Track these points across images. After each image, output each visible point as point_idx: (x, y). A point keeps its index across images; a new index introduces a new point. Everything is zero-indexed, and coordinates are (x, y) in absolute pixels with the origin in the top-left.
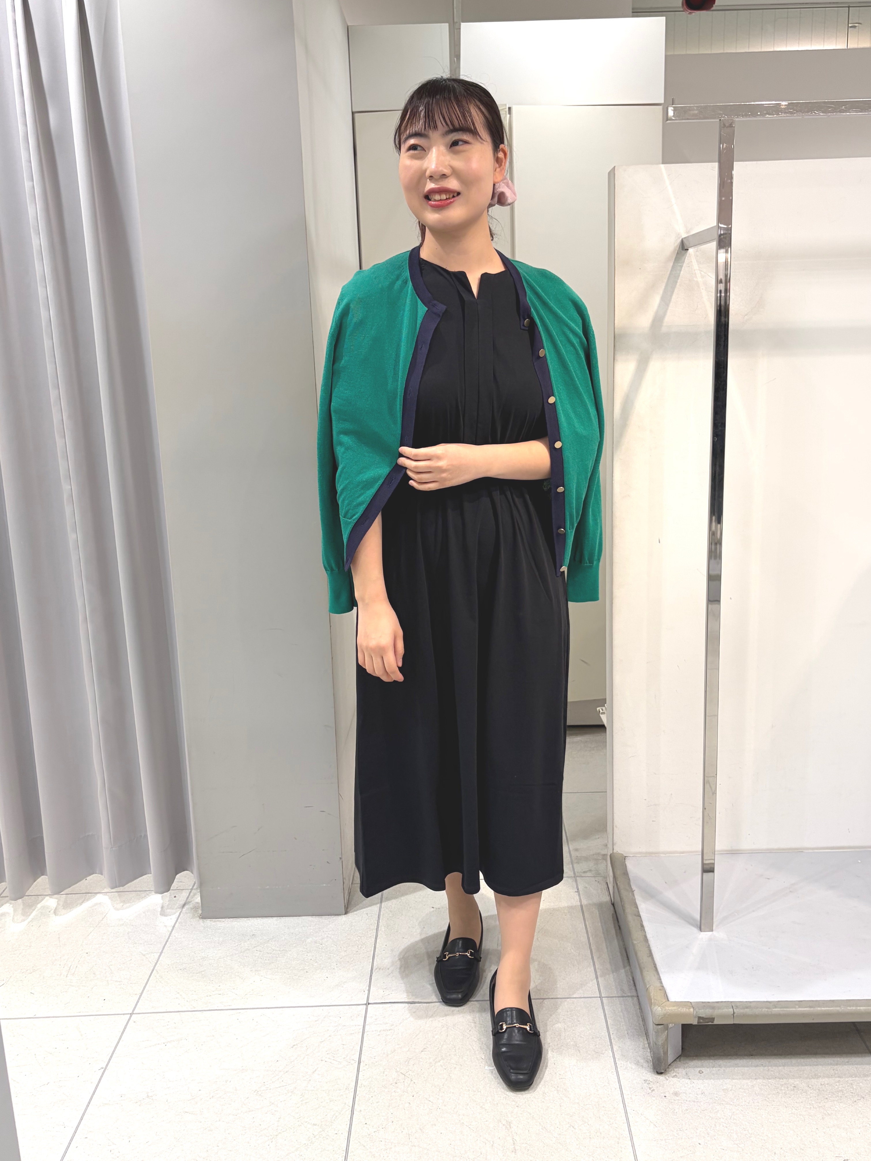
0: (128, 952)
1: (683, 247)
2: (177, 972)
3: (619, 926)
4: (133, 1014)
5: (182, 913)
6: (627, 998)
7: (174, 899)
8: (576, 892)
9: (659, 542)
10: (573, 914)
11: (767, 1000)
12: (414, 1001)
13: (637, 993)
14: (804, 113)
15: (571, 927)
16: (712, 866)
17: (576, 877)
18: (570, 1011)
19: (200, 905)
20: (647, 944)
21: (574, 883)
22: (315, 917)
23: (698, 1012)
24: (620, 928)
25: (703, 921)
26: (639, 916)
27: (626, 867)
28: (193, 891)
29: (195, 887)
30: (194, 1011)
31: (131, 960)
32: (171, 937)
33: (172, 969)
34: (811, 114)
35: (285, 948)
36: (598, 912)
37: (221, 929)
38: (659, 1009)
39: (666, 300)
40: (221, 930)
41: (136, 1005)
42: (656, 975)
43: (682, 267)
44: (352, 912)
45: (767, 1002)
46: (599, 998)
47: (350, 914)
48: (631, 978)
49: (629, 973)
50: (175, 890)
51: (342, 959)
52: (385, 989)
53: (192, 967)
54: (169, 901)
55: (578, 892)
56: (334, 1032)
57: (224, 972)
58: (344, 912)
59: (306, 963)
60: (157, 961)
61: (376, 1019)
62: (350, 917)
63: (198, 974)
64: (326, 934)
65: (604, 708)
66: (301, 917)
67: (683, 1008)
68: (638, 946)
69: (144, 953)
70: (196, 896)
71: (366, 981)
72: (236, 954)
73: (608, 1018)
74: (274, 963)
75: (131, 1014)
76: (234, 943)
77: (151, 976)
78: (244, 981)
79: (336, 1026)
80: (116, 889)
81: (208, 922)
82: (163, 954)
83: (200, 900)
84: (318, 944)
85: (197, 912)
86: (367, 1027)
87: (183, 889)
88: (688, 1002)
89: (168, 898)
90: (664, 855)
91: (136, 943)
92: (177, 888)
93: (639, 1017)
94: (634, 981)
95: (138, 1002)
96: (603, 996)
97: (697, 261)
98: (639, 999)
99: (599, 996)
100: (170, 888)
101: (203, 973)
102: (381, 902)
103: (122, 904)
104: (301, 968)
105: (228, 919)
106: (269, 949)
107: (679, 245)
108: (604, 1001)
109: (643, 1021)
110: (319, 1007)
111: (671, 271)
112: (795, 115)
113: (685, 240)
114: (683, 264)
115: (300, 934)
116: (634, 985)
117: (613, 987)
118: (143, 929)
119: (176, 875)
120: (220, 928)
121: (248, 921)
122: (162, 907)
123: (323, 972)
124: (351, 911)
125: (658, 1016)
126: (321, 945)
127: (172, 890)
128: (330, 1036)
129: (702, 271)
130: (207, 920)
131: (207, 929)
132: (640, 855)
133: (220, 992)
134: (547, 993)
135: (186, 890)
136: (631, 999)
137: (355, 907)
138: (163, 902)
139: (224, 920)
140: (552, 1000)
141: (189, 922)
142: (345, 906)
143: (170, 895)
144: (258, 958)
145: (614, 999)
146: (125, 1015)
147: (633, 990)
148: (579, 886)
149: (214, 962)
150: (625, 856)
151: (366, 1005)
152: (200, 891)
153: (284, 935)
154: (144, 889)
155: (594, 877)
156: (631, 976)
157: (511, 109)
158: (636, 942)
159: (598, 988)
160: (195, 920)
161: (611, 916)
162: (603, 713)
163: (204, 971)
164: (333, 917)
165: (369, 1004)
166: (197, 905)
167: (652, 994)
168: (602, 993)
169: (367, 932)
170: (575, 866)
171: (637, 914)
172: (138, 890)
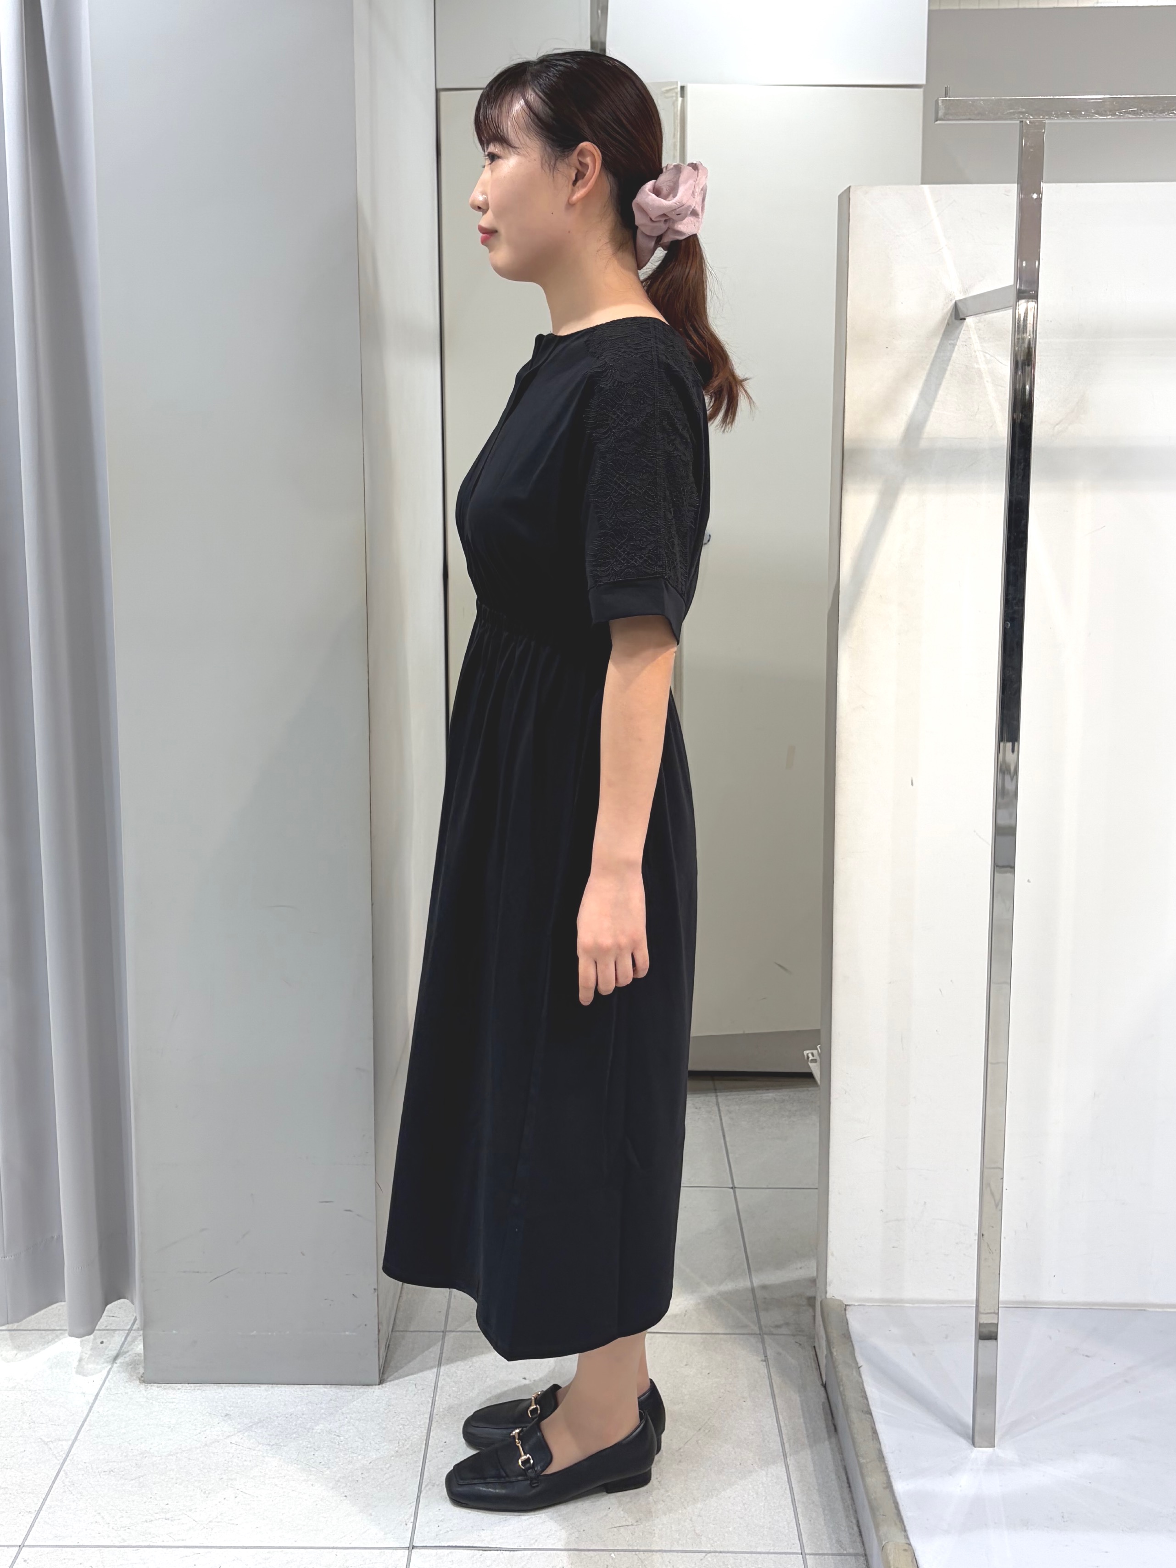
0: (21, 1436)
1: (957, 315)
2: (99, 1476)
3: (835, 1427)
4: (23, 1547)
5: (111, 1373)
6: (848, 1557)
7: (101, 1346)
8: (762, 1361)
9: (912, 784)
10: (756, 1400)
12: (490, 1546)
13: (865, 1550)
15: (753, 1423)
16: (993, 1329)
17: (763, 1334)
19: (143, 1358)
20: (883, 1466)
21: (760, 1346)
22: (330, 1387)
25: (977, 1429)
26: (870, 1413)
27: (848, 1324)
28: (133, 1334)
29: (135, 1327)
30: (123, 1547)
31: (25, 1451)
32: (91, 1414)
33: (91, 1471)
35: (278, 1439)
36: (798, 1398)
37: (174, 1402)
39: (928, 397)
40: (175, 1404)
41: (30, 1531)
42: (898, 1523)
43: (954, 345)
44: (390, 1381)
46: (801, 1556)
47: (388, 1383)
48: (854, 1521)
49: (851, 1512)
50: (103, 1330)
51: (371, 1464)
52: (441, 1521)
53: (124, 1468)
54: (91, 1349)
55: (765, 1361)
57: (176, 1480)
58: (378, 1381)
59: (313, 1469)
60: (67, 1456)
62: (387, 1389)
63: (134, 1481)
64: (346, 1418)
65: (815, 1052)
66: (307, 1386)
68: (867, 1467)
69: (46, 1440)
70: (136, 1343)
71: (410, 1506)
72: (196, 1448)
74: (259, 1467)
75: (20, 1547)
76: (194, 1427)
77: (56, 1482)
78: (207, 1497)
80: (7, 1325)
81: (154, 1389)
82: (77, 1443)
83: (142, 1350)
84: (333, 1436)
85: (137, 1371)
87: (116, 1330)
89: (91, 1344)
90: (911, 1305)
91: (34, 1422)
92: (106, 1326)
94: (859, 1527)
95: (32, 1526)
96: (807, 1551)
97: (979, 337)
98: (867, 1561)
99: (800, 1551)
100: (95, 1328)
101: (141, 1479)
102: (439, 1365)
103: (15, 1352)
105: (187, 1385)
106: (252, 1441)
107: (950, 311)
108: (808, 1561)
110: (331, 1550)
111: (937, 352)
112: (1141, 117)
113: (960, 305)
114: (957, 341)
116: (859, 1533)
117: (825, 1537)
118: (47, 1397)
119: (106, 1305)
120: (174, 1400)
121: (220, 1390)
122: (80, 1360)
123: (339, 1485)
124: (389, 1379)
126: (338, 1437)
127: (97, 1330)
129: (986, 353)
130: (152, 1386)
131: (151, 1401)
132: (871, 1304)
133: (168, 1516)
134: (712, 1542)
135: (121, 1332)
136: (854, 1561)
137: (397, 1371)
138: (82, 1352)
139: (180, 1387)
140: (721, 1554)
141: (123, 1388)
142: (380, 1370)
143: (95, 1339)
144: (233, 1456)
145: (825, 1558)
146: (11, 1549)
147: (858, 1544)
148: (767, 1351)
149: (160, 1460)
150: (846, 1304)
151: (409, 1549)
152: (143, 1334)
153: (277, 1417)
154: (53, 1328)
155: (794, 1335)
156: (855, 1518)
157: (685, 89)
158: (864, 1461)
159: (799, 1536)
160: (132, 1384)
161: (821, 1407)
162: (814, 1061)
163: (142, 1476)
164: (360, 1388)
165: (413, 1548)
166: (138, 1358)
167: (891, 1558)
168: (805, 1547)
169: (415, 1417)
170: (762, 1314)
171: (866, 1409)
172: (42, 1328)
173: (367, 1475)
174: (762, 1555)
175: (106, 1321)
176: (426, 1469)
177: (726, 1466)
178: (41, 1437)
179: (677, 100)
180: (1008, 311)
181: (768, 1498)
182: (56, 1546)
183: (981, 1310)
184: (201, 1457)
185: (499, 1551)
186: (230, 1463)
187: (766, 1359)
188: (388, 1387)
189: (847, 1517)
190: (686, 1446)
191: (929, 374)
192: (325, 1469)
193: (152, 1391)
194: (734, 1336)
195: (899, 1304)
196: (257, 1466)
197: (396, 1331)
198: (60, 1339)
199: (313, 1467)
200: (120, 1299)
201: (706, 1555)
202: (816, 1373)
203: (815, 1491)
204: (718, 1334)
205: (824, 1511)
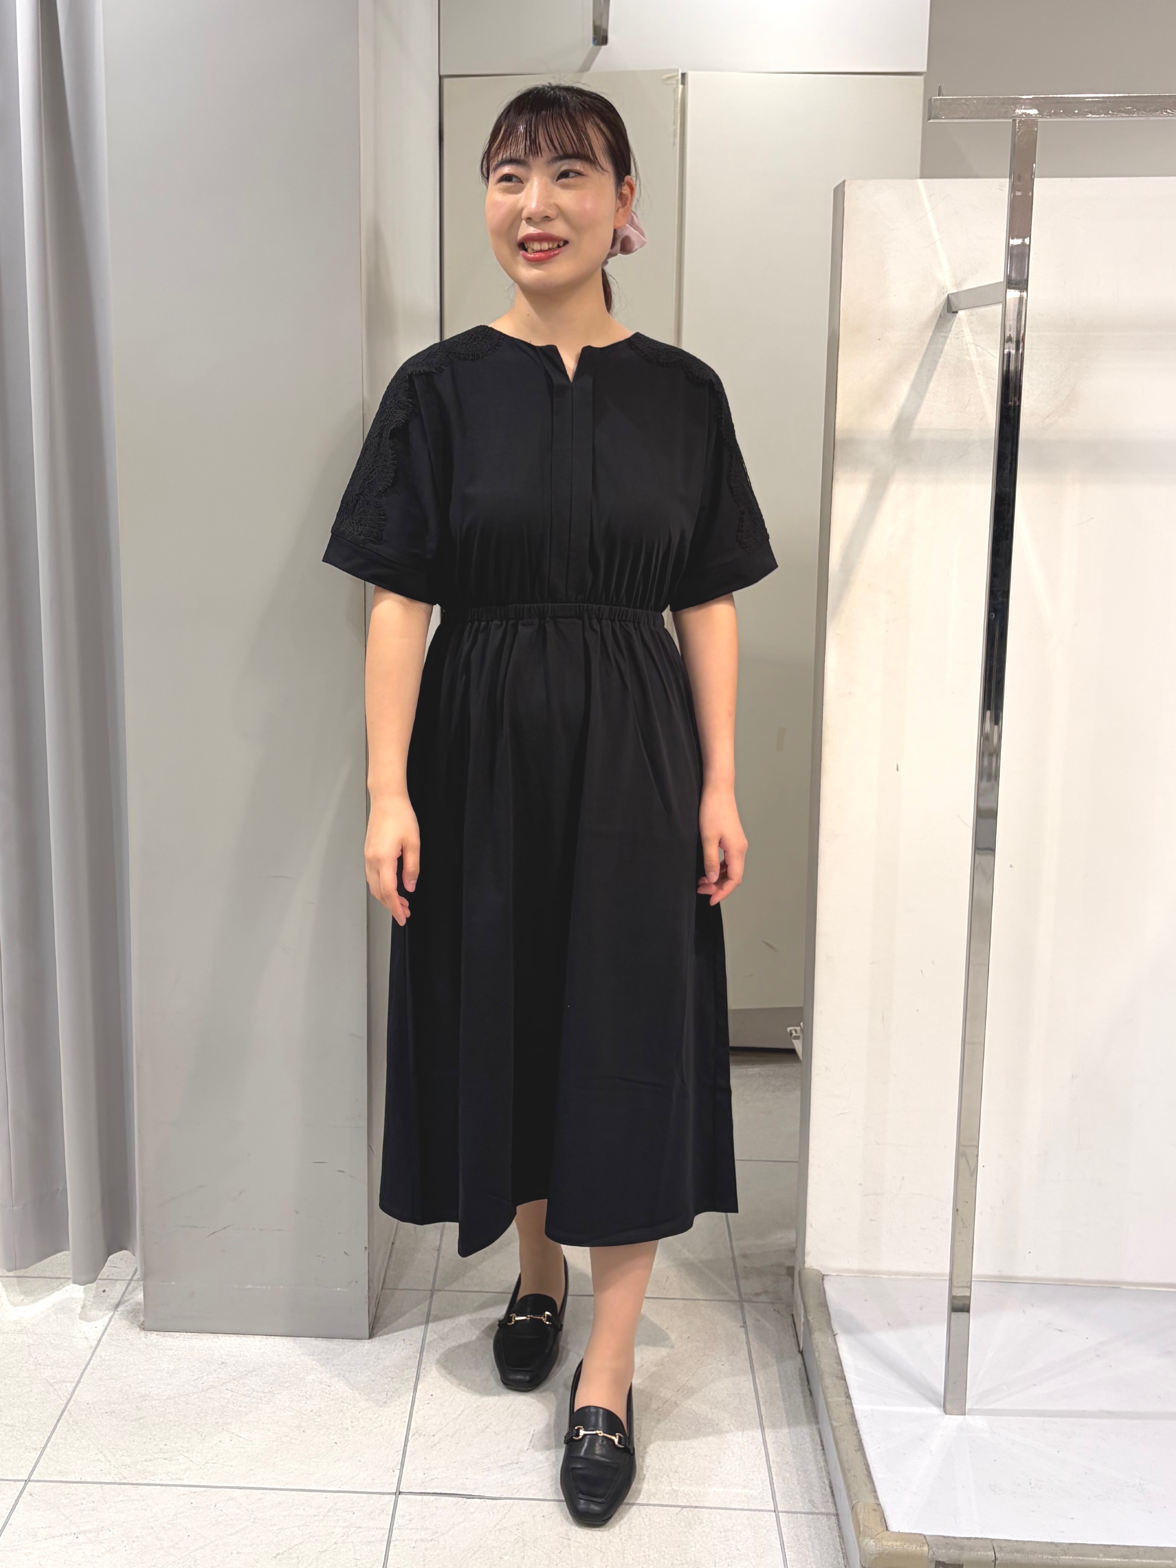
0: (27, 1377)
1: (950, 308)
2: (101, 1417)
3: (810, 1391)
4: (29, 1481)
5: (113, 1320)
6: (819, 1516)
7: (103, 1294)
8: (741, 1327)
9: (897, 770)
10: (734, 1364)
11: (1052, 1541)
12: (473, 1494)
13: (836, 1510)
14: (1150, 113)
15: (730, 1385)
16: (967, 1302)
17: (742, 1302)
18: (725, 1531)
19: (143, 1307)
20: (856, 1430)
21: (739, 1312)
22: (322, 1340)
23: (935, 1553)
24: (811, 1394)
25: (949, 1396)
26: (844, 1379)
27: (825, 1293)
28: (133, 1284)
29: (136, 1277)
30: (124, 1484)
31: (31, 1391)
32: (94, 1358)
33: (93, 1411)
34: (1161, 115)
35: (272, 1388)
36: (775, 1364)
37: (172, 1349)
38: (872, 1542)
39: (919, 389)
40: (173, 1351)
41: (35, 1466)
42: (868, 1483)
43: (946, 338)
44: (379, 1336)
45: (1051, 1543)
46: (774, 1513)
47: (378, 1338)
48: (827, 1482)
49: (824, 1473)
50: (105, 1279)
51: (361, 1414)
52: (427, 1469)
53: (125, 1410)
54: (94, 1297)
55: (744, 1327)
56: (343, 1536)
57: (174, 1422)
58: (367, 1335)
59: (304, 1416)
60: (71, 1397)
61: (410, 1521)
62: (376, 1343)
63: (133, 1423)
64: (337, 1369)
65: (798, 1028)
66: (300, 1338)
67: (912, 1544)
68: (839, 1431)
69: (52, 1381)
70: (136, 1292)
71: (397, 1454)
72: (194, 1393)
73: (788, 1548)
74: (253, 1413)
75: (27, 1481)
76: (192, 1374)
77: (61, 1421)
78: (204, 1440)
79: (346, 1527)
80: (15, 1272)
81: (154, 1336)
82: (80, 1385)
83: (143, 1299)
84: (324, 1386)
85: (137, 1319)
86: (395, 1533)
87: (117, 1280)
88: (920, 1534)
89: (94, 1292)
90: (887, 1277)
91: (40, 1364)
92: (108, 1276)
93: (839, 1551)
94: (831, 1488)
95: (38, 1462)
96: (780, 1509)
97: (970, 330)
98: (839, 1521)
99: (773, 1509)
100: (97, 1276)
101: (141, 1421)
102: (427, 1322)
103: (22, 1297)
104: (295, 1425)
105: (185, 1333)
106: (246, 1388)
107: (943, 305)
108: (781, 1518)
109: (844, 1559)
111: (929, 344)
112: (1134, 115)
113: (952, 298)
114: (949, 334)
115: (297, 1367)
116: (831, 1494)
117: (798, 1497)
118: (52, 1341)
119: (108, 1256)
120: (172, 1347)
121: (216, 1340)
122: (83, 1307)
123: (330, 1434)
124: (378, 1334)
125: (869, 1554)
126: (329, 1388)
127: (100, 1279)
128: (335, 1543)
129: (978, 346)
130: (151, 1334)
131: (150, 1348)
132: (848, 1275)
133: (167, 1456)
134: (687, 1497)
135: (124, 1282)
136: (825, 1519)
137: (386, 1327)
138: (85, 1299)
139: (179, 1336)
140: (696, 1509)
141: (124, 1335)
142: (369, 1326)
143: (97, 1288)
144: (228, 1402)
145: (797, 1517)
146: (17, 1483)
147: (830, 1504)
148: (746, 1317)
149: (158, 1403)
150: (824, 1273)
151: (395, 1495)
152: (144, 1284)
153: (271, 1366)
154: (57, 1276)
155: (772, 1303)
156: (827, 1479)
157: (686, 76)
158: (837, 1424)
159: (772, 1494)
160: (133, 1331)
161: (798, 1373)
162: (797, 1038)
163: (142, 1418)
164: (350, 1342)
165: (399, 1494)
166: (138, 1307)
167: (860, 1517)
168: (778, 1506)
169: (403, 1370)
170: (742, 1282)
171: (839, 1375)
172: (47, 1276)
173: (356, 1423)
174: (737, 1511)
175: (108, 1272)
176: (413, 1419)
177: (703, 1425)
178: (47, 1378)
179: (678, 87)
180: (999, 306)
181: (743, 1457)
182: (61, 1482)
183: (955, 1284)
184: (198, 1402)
185: (482, 1500)
186: (226, 1408)
187: (745, 1325)
188: (376, 1341)
189: (820, 1478)
190: (665, 1406)
191: (921, 366)
192: (317, 1417)
193: (152, 1338)
194: (713, 1302)
195: (876, 1276)
196: (252, 1411)
197: (386, 1289)
198: (64, 1287)
199: (305, 1415)
200: (121, 1250)
201: (682, 1509)
202: (794, 1340)
203: (789, 1452)
204: (698, 1300)
205: (797, 1472)
